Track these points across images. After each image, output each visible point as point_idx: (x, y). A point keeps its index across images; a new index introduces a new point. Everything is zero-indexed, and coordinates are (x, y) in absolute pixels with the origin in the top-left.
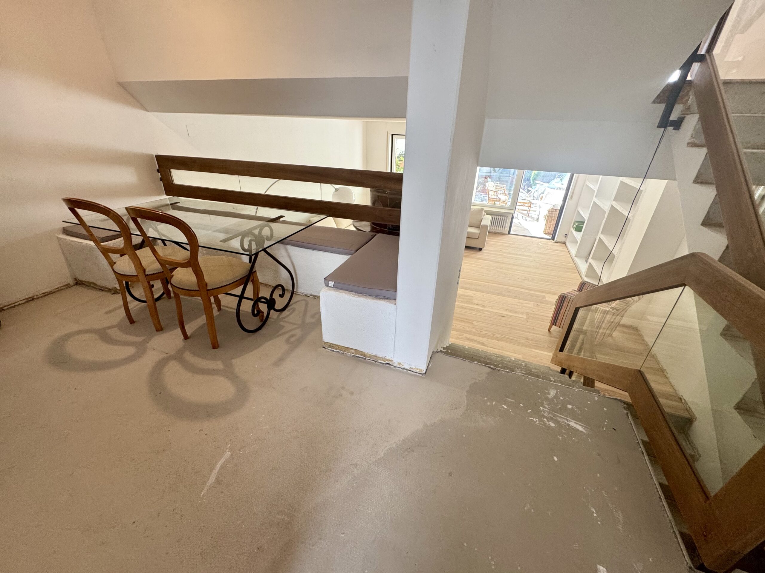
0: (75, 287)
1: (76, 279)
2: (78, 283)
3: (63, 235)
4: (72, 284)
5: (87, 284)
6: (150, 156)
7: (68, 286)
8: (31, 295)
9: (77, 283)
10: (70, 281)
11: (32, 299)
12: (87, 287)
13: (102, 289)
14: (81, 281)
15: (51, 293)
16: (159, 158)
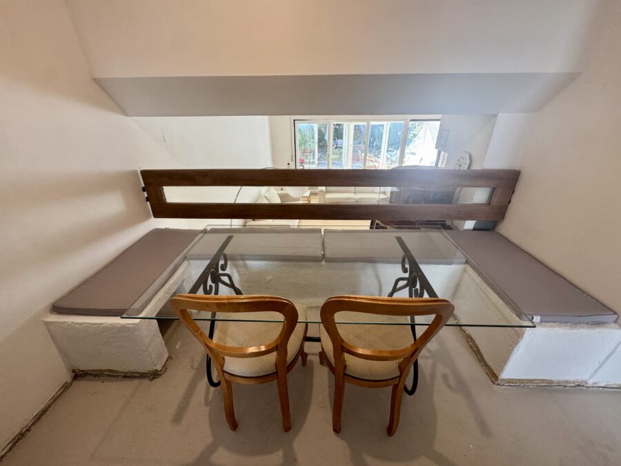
0: (76, 383)
1: (74, 371)
2: (78, 375)
3: (52, 316)
4: (69, 380)
5: (96, 373)
6: (134, 173)
7: (66, 387)
8: (17, 431)
9: (75, 375)
10: (67, 377)
11: (21, 436)
12: (96, 378)
13: (128, 375)
14: (82, 371)
15: (44, 412)
16: (146, 174)
